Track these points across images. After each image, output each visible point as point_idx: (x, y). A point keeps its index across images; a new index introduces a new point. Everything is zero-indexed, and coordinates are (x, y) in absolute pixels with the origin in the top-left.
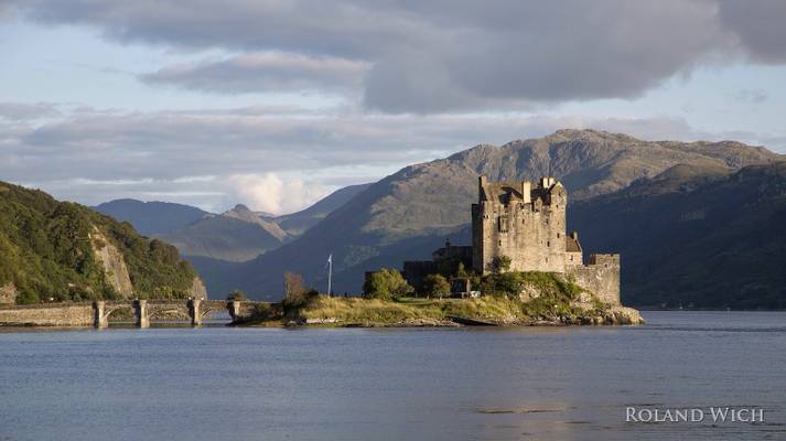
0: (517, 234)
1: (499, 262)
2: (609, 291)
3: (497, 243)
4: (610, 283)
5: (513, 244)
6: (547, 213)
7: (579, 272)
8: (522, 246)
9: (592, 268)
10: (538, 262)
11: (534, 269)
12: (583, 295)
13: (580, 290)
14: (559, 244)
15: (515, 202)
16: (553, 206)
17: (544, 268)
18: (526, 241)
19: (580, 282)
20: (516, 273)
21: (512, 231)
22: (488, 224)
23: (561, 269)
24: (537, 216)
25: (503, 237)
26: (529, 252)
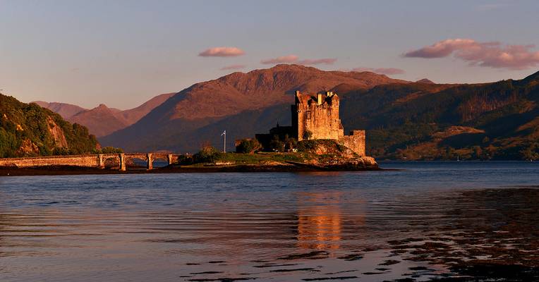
0: (315, 120)
1: (306, 134)
2: (360, 148)
3: (305, 124)
4: (360, 145)
5: (313, 125)
6: (329, 109)
7: (346, 139)
8: (318, 126)
9: (351, 137)
10: (325, 134)
11: (323, 138)
12: (348, 151)
13: (347, 148)
14: (336, 124)
15: (313, 104)
16: (333, 106)
17: (328, 137)
18: (320, 124)
19: (346, 145)
20: (315, 140)
21: (313, 119)
22: (300, 115)
23: (337, 138)
24: (325, 111)
25: (308, 122)
26: (321, 129)
